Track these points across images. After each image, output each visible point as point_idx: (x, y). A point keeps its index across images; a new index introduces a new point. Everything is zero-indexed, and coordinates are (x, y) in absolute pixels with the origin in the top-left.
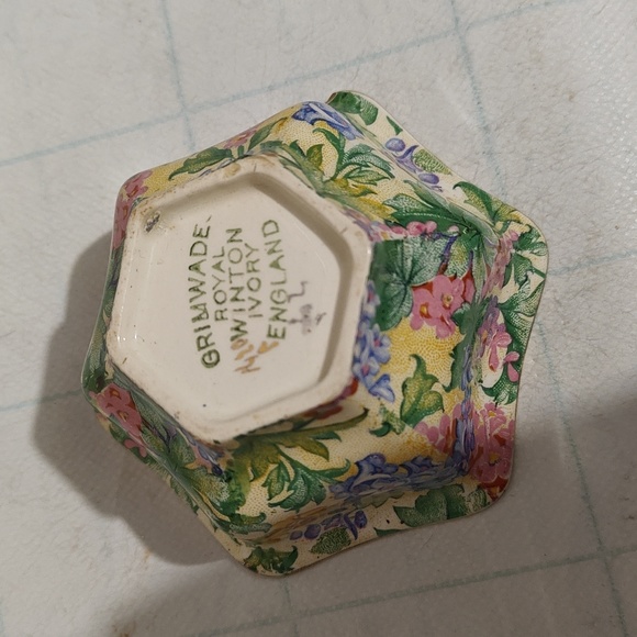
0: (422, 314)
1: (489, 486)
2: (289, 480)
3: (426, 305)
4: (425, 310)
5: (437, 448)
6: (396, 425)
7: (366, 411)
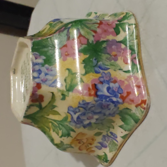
0: (66, 55)
1: (140, 105)
2: (58, 127)
3: (67, 52)
4: (67, 53)
5: (85, 95)
6: (66, 94)
7: (53, 93)
